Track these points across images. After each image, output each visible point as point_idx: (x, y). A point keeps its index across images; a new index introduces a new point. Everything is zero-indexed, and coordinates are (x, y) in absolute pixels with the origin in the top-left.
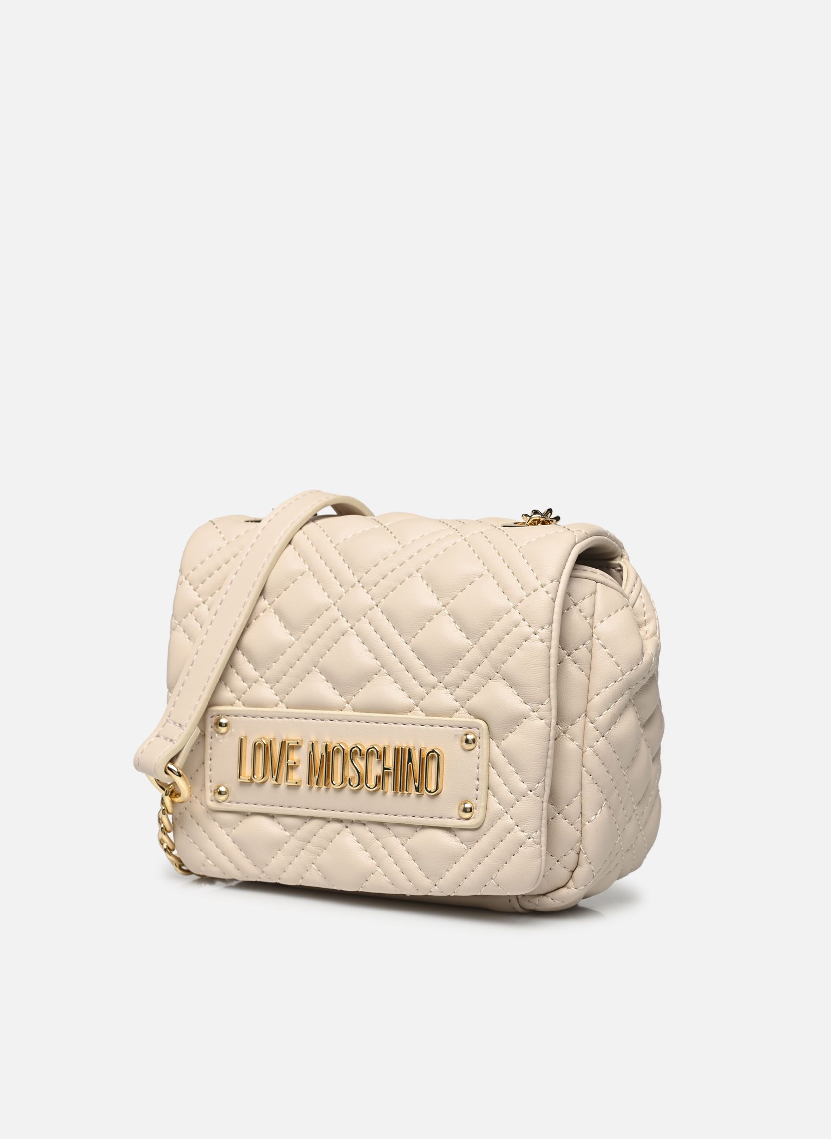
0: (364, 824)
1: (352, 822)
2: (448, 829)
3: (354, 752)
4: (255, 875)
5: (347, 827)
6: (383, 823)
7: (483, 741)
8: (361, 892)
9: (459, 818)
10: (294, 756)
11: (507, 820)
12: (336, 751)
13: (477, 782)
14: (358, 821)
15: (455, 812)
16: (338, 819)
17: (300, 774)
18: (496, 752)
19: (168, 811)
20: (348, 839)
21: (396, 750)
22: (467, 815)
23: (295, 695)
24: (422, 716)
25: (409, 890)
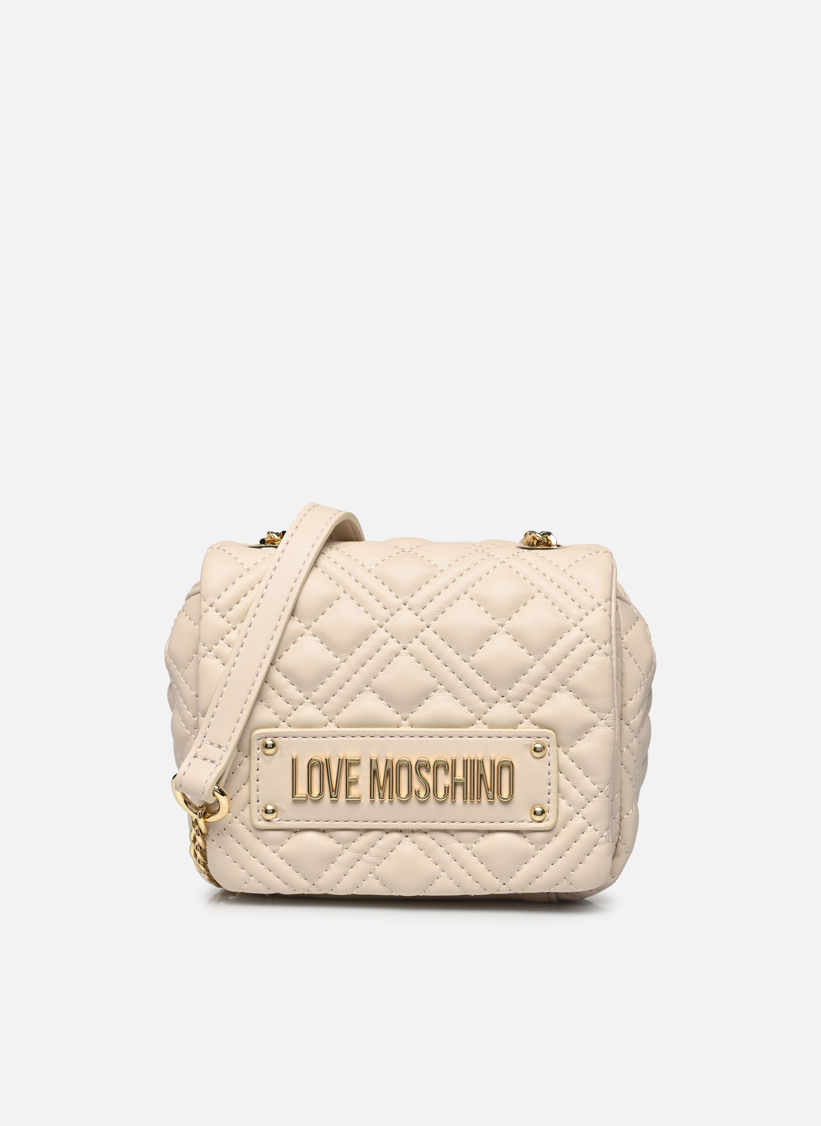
0: (426, 832)
1: (413, 831)
2: (517, 832)
3: (422, 766)
4: (303, 887)
5: (407, 836)
6: (446, 830)
7: (552, 749)
8: (422, 896)
9: (531, 820)
10: (354, 772)
11: (578, 821)
12: (400, 765)
13: (549, 786)
14: (419, 830)
15: (528, 816)
16: (397, 829)
17: (361, 789)
18: (564, 758)
19: (203, 831)
20: (407, 847)
21: (465, 762)
22: (538, 818)
23: (346, 715)
24: (485, 729)
25: (475, 890)
